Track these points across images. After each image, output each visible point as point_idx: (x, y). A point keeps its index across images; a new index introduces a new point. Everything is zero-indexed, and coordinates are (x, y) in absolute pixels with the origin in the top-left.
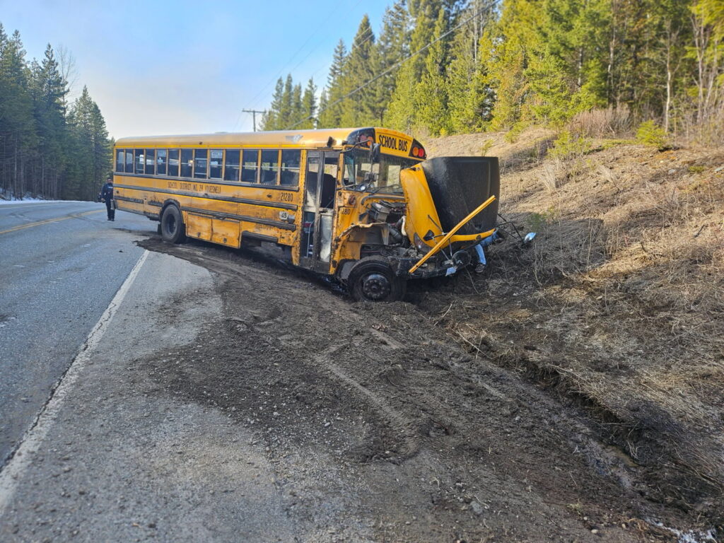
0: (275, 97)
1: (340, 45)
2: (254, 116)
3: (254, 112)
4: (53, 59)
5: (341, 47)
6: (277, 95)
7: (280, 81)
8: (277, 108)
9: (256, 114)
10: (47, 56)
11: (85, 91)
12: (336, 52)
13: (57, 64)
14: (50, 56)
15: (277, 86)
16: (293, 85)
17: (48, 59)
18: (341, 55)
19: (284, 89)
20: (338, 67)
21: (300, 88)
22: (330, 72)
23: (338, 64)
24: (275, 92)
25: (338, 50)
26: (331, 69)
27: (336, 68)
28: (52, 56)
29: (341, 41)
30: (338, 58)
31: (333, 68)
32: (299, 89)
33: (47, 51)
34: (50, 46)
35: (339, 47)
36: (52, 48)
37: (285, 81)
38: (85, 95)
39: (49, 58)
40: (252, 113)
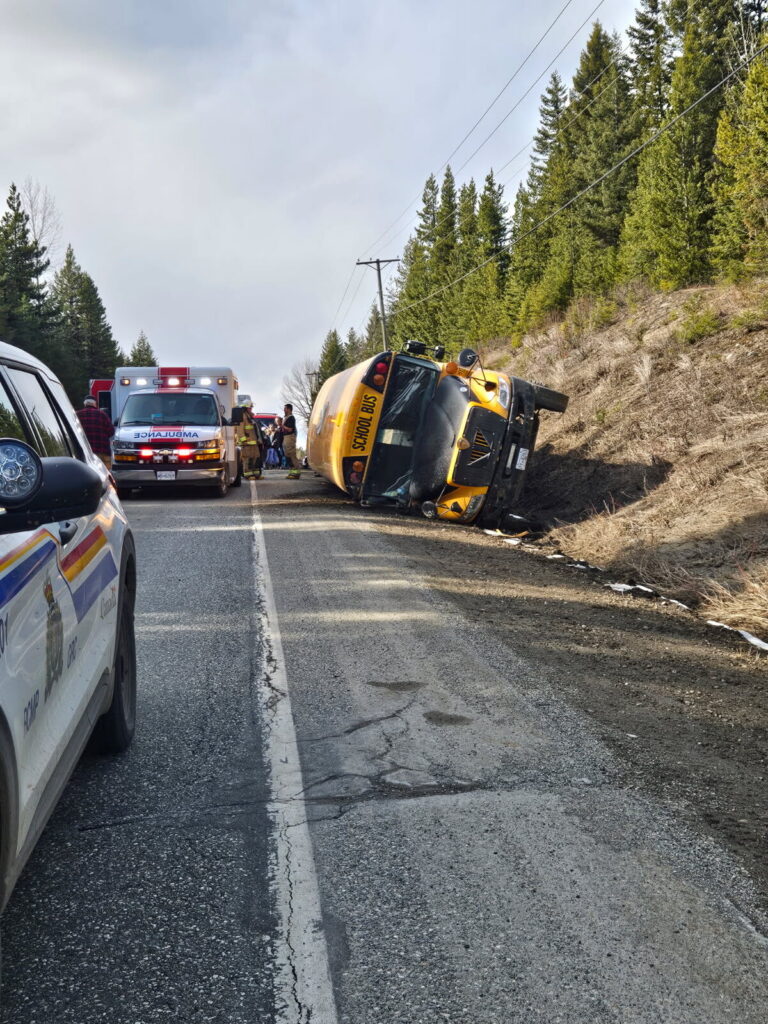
0: (423, 216)
1: (551, 87)
2: (379, 270)
3: (378, 262)
4: (20, 211)
5: (555, 90)
6: (427, 211)
7: (431, 184)
8: (428, 238)
9: (382, 265)
10: (11, 206)
11: (70, 255)
12: (546, 101)
13: (27, 219)
14: (16, 205)
15: (425, 195)
16: (457, 187)
17: (12, 212)
18: (556, 107)
19: (439, 198)
20: (552, 132)
21: (473, 188)
22: (534, 144)
23: (551, 125)
24: (422, 207)
25: (549, 97)
26: (536, 139)
27: (546, 136)
28: (19, 204)
29: (555, 79)
30: (549, 113)
31: (540, 136)
32: (469, 193)
33: (11, 198)
34: (14, 188)
35: (550, 91)
36: (18, 191)
37: (440, 183)
38: (70, 263)
39: (13, 209)
40: (375, 265)
